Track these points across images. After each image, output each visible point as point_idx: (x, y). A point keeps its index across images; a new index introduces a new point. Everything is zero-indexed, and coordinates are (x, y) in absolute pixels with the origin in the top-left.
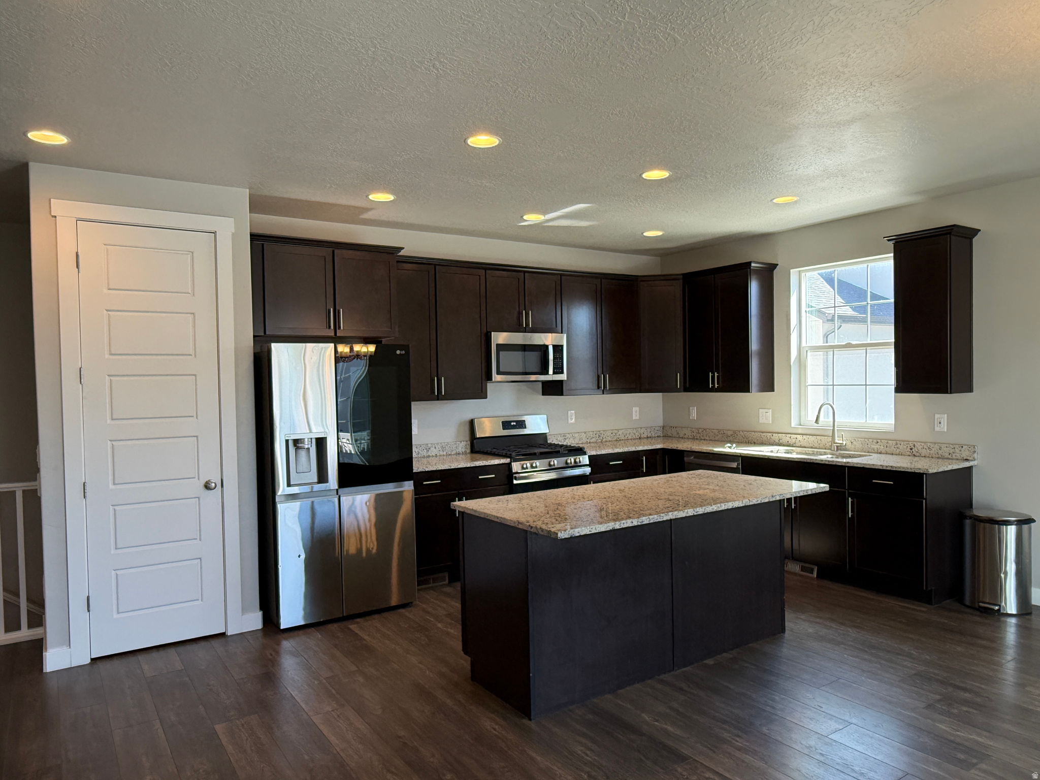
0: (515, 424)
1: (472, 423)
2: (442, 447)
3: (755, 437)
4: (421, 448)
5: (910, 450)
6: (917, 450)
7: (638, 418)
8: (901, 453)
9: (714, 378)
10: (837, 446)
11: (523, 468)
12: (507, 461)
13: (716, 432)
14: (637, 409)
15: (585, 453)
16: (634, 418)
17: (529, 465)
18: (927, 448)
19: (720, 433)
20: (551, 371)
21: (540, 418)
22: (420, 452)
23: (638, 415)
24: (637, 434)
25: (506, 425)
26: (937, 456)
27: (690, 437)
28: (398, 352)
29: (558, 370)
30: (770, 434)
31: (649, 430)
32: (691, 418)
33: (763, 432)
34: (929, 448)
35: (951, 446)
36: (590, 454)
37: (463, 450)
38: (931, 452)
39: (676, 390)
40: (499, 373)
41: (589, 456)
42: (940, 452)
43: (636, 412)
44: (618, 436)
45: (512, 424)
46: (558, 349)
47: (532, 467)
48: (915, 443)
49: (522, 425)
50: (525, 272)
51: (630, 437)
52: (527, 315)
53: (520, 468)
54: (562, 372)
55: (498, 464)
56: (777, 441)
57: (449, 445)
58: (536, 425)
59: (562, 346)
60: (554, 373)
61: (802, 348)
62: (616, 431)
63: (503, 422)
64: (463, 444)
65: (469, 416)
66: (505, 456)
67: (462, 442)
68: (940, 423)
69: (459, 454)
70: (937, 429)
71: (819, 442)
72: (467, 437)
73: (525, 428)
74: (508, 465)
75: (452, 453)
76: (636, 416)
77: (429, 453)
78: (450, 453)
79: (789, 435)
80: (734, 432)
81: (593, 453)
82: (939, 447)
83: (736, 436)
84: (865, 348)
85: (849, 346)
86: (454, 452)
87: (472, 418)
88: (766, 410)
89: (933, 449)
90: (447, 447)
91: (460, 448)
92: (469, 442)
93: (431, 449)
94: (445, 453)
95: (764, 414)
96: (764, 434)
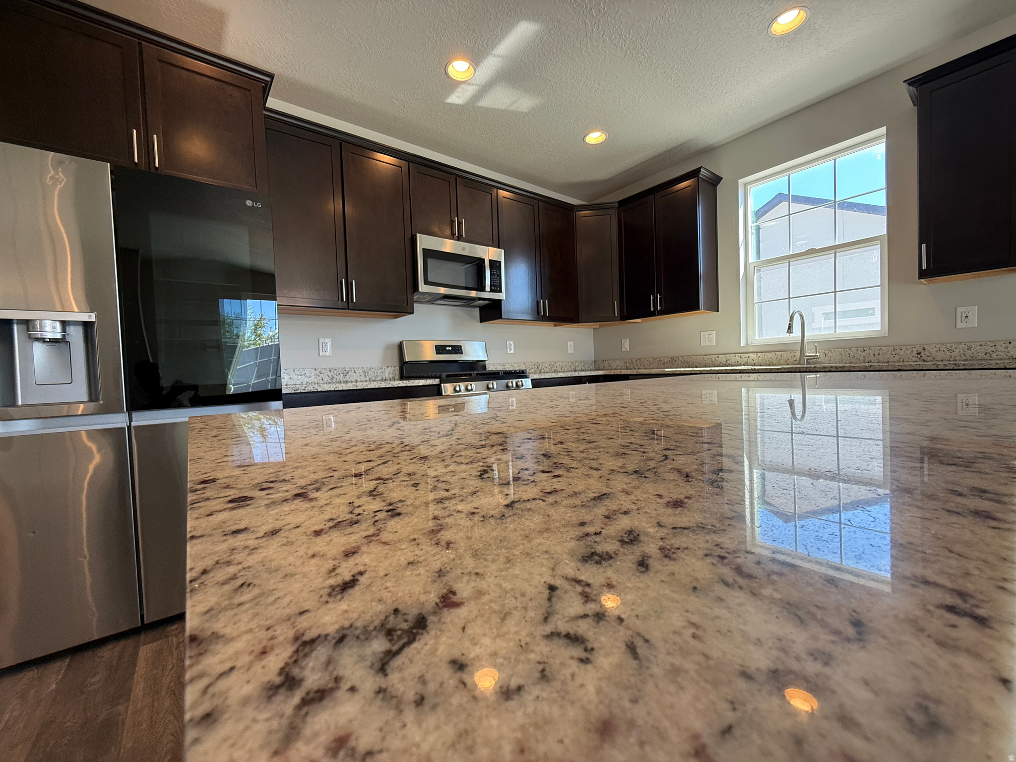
0: (450, 348)
1: (400, 346)
2: (364, 372)
3: (696, 360)
4: (335, 372)
5: (916, 355)
6: (929, 354)
7: (572, 352)
8: (901, 360)
9: (656, 300)
10: (808, 359)
11: (455, 391)
12: (437, 381)
13: (651, 360)
14: (572, 343)
15: (526, 377)
16: (569, 352)
17: (463, 388)
18: (946, 350)
19: (656, 360)
20: (488, 288)
21: (478, 344)
22: (335, 376)
23: (573, 350)
24: (572, 367)
25: (440, 349)
26: (965, 358)
27: (623, 367)
28: (249, 203)
29: (496, 288)
30: (714, 356)
31: (583, 364)
32: (623, 350)
33: (705, 355)
34: (949, 350)
35: (988, 343)
36: (532, 378)
37: (391, 376)
38: (953, 354)
39: (612, 319)
40: (426, 282)
41: (532, 380)
42: (969, 353)
43: (571, 346)
44: (555, 368)
45: (448, 348)
46: (495, 265)
47: (467, 390)
48: (925, 346)
49: (458, 350)
50: (457, 175)
51: (566, 370)
52: (460, 224)
53: (453, 391)
54: (500, 291)
55: (424, 386)
56: (724, 362)
57: (372, 370)
58: (473, 352)
59: (500, 262)
60: (492, 291)
61: (748, 265)
62: (553, 363)
63: (436, 346)
64: (390, 370)
65: (398, 340)
66: (435, 377)
67: (389, 367)
68: (967, 317)
69: (385, 380)
70: (960, 325)
71: (779, 358)
72: (396, 362)
73: (462, 353)
74: (436, 387)
75: (377, 379)
76: (571, 350)
77: (347, 378)
78: (374, 378)
79: (739, 355)
80: (672, 358)
81: (536, 376)
82: (966, 347)
83: (674, 361)
84: (833, 251)
85: (812, 252)
86: (380, 378)
87: (401, 340)
88: (709, 333)
89: (958, 350)
90: (370, 372)
91: (387, 374)
92: (398, 368)
93: (350, 373)
94: (367, 379)
95: (707, 337)
96: (708, 357)
